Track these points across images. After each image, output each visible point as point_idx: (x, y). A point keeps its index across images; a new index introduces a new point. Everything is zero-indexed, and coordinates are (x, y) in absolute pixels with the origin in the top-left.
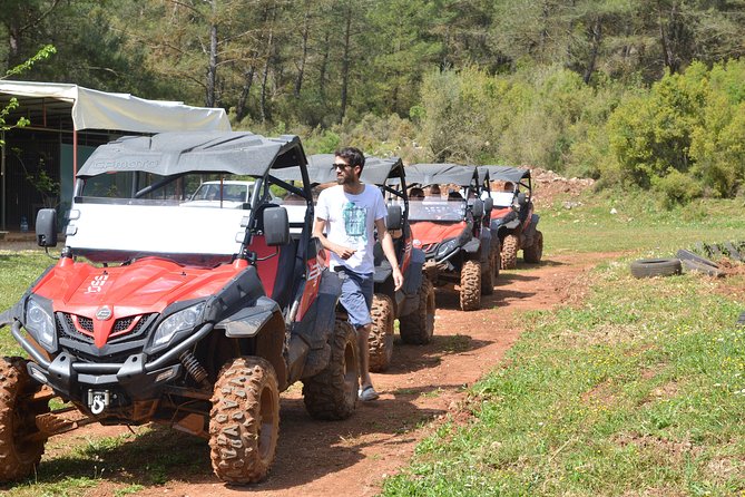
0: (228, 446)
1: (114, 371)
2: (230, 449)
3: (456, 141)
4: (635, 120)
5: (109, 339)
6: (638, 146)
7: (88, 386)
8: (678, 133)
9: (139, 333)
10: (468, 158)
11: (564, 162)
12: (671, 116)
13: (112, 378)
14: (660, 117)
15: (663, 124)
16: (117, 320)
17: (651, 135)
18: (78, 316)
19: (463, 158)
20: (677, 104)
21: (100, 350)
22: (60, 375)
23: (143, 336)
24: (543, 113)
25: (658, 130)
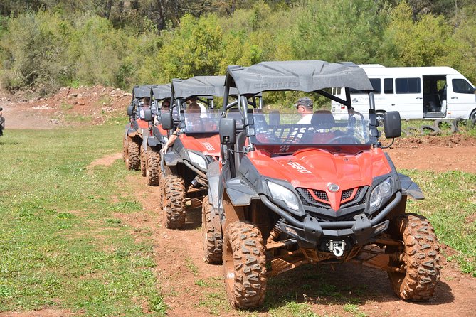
0: (426, 275)
1: (350, 227)
2: (427, 277)
3: (41, 66)
4: (181, 53)
5: (341, 205)
6: (185, 71)
7: (329, 238)
8: (209, 63)
9: (358, 199)
10: (52, 79)
11: (127, 82)
12: (205, 51)
13: (349, 232)
14: (197, 52)
15: (200, 57)
16: (343, 192)
17: (192, 64)
18: (313, 190)
19: (48, 79)
20: (207, 42)
21: (337, 213)
22: (314, 231)
23: (361, 202)
24: (110, 48)
25: (197, 61)
